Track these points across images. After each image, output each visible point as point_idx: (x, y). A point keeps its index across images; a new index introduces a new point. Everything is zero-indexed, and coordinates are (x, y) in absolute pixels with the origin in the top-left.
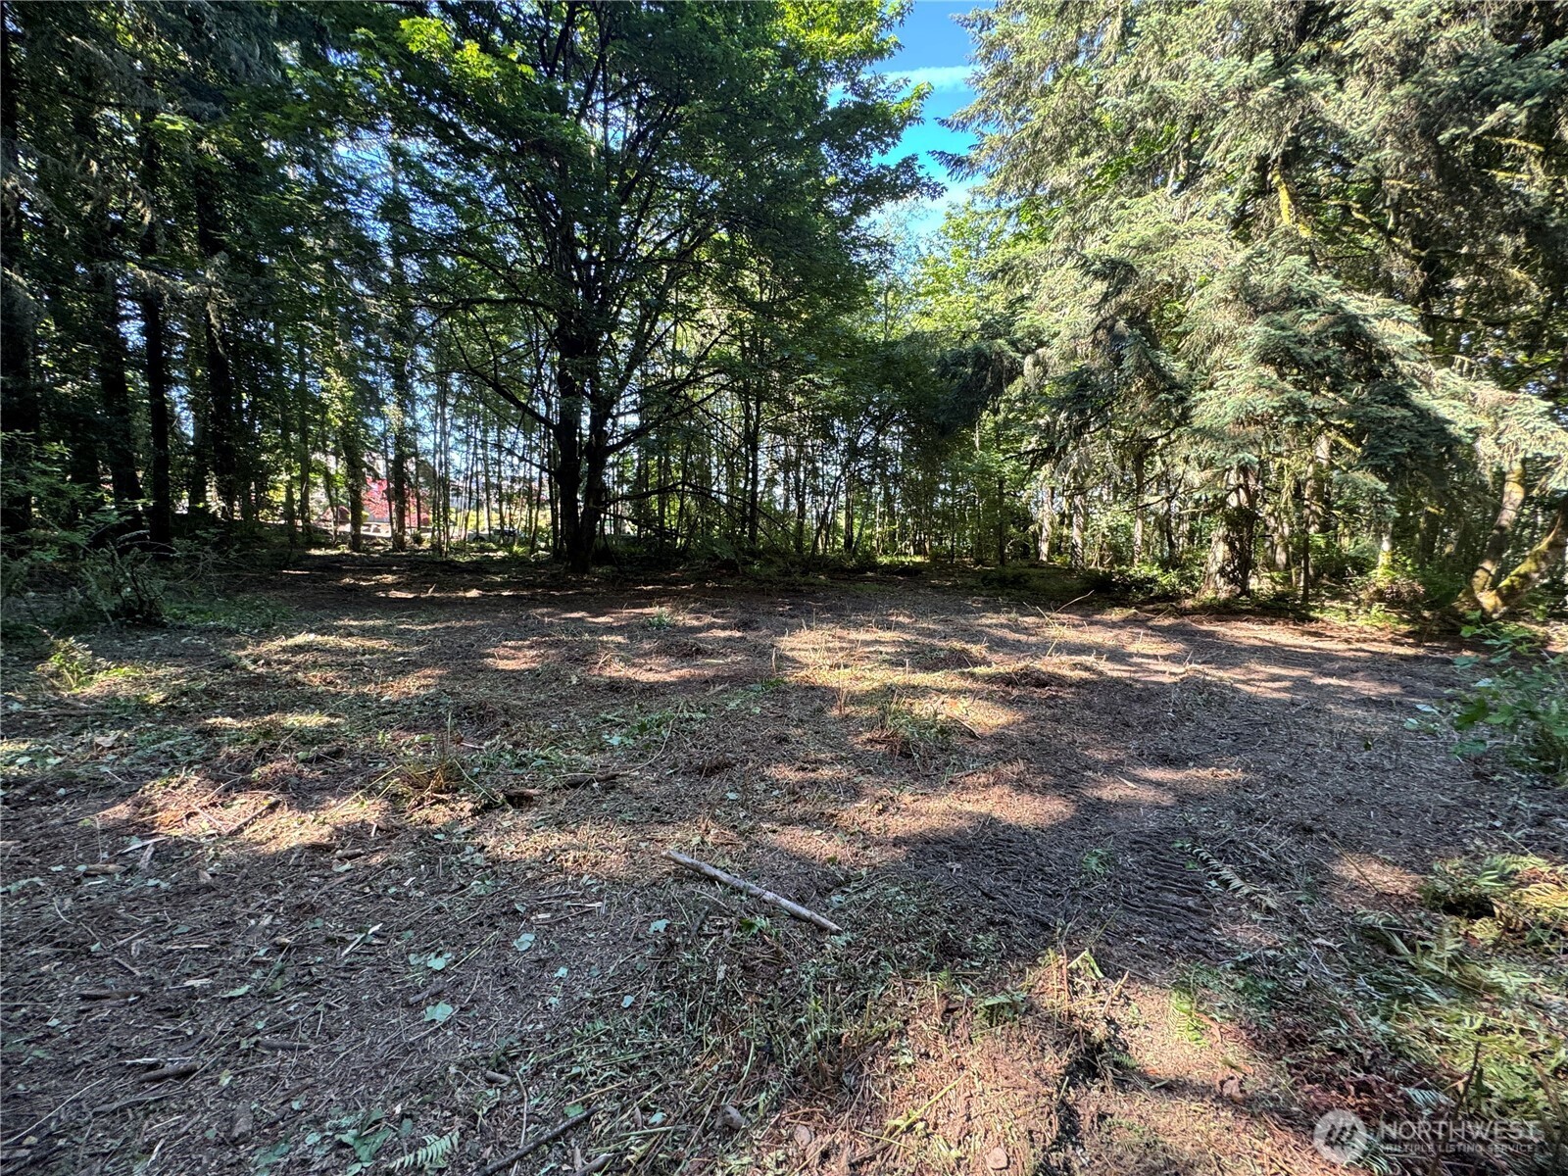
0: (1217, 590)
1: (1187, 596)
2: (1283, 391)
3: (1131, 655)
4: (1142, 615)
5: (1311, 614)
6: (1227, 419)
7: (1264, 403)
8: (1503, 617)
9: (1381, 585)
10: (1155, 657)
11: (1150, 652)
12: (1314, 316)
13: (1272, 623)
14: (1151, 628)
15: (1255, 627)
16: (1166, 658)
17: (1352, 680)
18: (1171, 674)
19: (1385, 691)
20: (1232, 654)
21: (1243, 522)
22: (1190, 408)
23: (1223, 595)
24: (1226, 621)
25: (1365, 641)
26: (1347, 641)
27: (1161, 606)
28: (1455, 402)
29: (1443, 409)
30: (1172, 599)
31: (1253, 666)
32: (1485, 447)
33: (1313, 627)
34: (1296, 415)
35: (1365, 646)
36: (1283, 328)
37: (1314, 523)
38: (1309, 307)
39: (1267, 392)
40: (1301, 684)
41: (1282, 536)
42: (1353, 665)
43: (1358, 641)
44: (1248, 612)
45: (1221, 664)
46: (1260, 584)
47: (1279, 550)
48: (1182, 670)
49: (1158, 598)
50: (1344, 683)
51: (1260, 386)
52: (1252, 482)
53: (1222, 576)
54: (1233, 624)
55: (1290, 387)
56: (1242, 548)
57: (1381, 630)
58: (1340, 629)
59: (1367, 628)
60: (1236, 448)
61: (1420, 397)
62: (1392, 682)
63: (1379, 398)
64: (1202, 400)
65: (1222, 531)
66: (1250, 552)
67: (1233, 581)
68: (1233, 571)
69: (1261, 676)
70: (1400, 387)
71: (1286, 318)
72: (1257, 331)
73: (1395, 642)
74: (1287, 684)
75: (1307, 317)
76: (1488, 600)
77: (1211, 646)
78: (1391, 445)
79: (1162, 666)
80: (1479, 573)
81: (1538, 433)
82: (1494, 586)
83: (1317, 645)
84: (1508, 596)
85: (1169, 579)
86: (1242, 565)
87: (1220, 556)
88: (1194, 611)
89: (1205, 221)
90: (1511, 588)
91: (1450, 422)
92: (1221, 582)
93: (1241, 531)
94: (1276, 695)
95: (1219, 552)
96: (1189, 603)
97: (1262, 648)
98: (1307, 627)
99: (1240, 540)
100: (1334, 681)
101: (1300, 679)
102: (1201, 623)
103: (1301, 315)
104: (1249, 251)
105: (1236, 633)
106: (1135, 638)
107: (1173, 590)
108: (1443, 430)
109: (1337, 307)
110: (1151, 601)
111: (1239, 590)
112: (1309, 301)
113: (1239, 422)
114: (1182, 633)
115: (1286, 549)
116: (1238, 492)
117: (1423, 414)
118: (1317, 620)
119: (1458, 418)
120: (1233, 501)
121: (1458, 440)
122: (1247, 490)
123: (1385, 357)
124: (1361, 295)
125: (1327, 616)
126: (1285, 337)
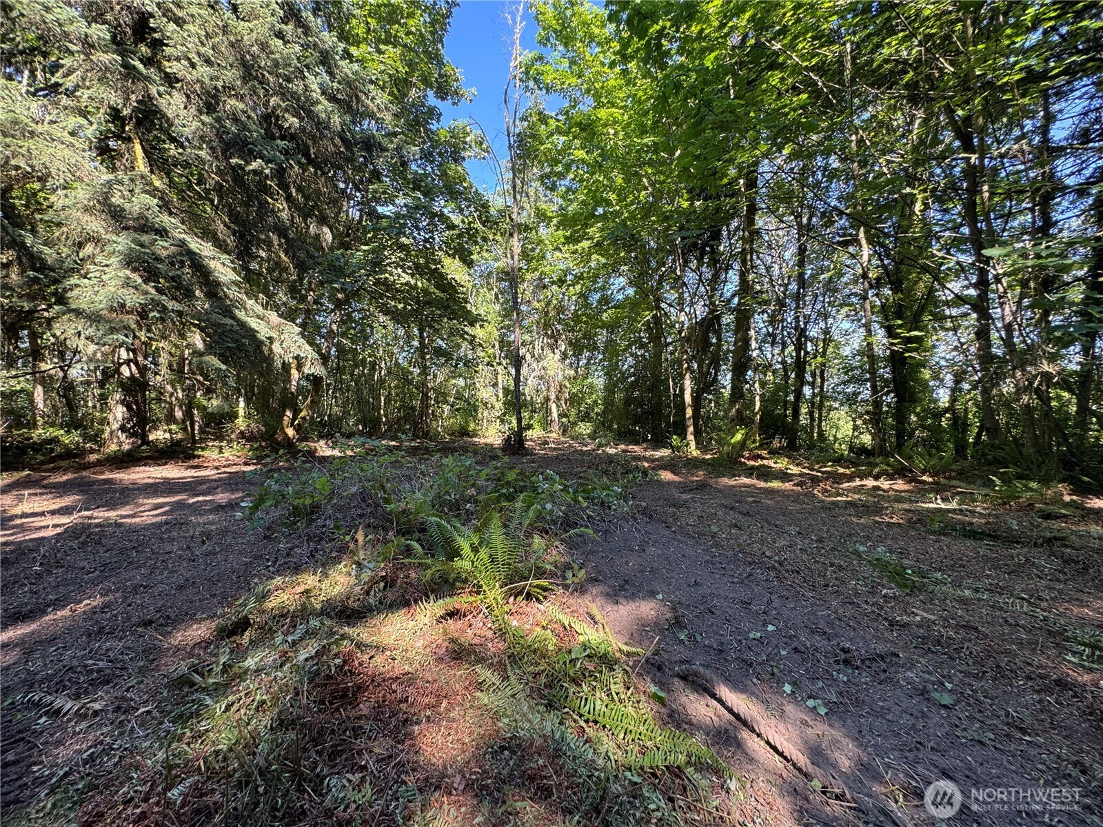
0: (120, 444)
1: (92, 451)
2: (147, 293)
3: (12, 518)
4: (36, 475)
5: (196, 453)
6: (101, 306)
7: (132, 299)
8: (298, 440)
9: (242, 428)
10: (42, 514)
11: (40, 510)
12: (166, 244)
13: (165, 464)
14: (45, 487)
15: (151, 469)
16: (53, 513)
17: (214, 494)
18: (55, 526)
19: (233, 497)
20: (127, 494)
21: (136, 389)
22: (65, 290)
23: (126, 447)
24: (127, 468)
25: (229, 466)
26: (217, 468)
27: (64, 463)
28: (259, 321)
29: (253, 323)
30: (76, 456)
31: (141, 501)
32: (276, 348)
33: (196, 462)
34: (159, 312)
35: (227, 470)
36: (142, 246)
37: (199, 389)
38: (162, 236)
39: (134, 291)
40: (180, 505)
41: (177, 399)
42: (215, 484)
43: (224, 467)
44: (147, 458)
45: (111, 506)
46: (159, 435)
47: (177, 409)
48: (68, 521)
49: (60, 457)
50: (208, 498)
51: (128, 285)
52: (140, 359)
53: (123, 431)
54: (132, 469)
55: (153, 291)
56: (138, 408)
57: (238, 457)
58: (214, 460)
59: (231, 457)
60: (113, 330)
61: (241, 315)
62: (237, 490)
63: (216, 310)
64: (77, 286)
65: (118, 396)
66: (146, 412)
67: (132, 435)
68: (132, 427)
69: (147, 507)
70: (228, 306)
71: (145, 238)
72: (123, 242)
73: (246, 464)
74: (167, 508)
75: (161, 243)
76: (290, 432)
77: (106, 492)
78: (227, 342)
79: (50, 520)
80: (285, 418)
81: (298, 344)
82: (292, 425)
83: (196, 475)
84: (298, 429)
85: (70, 439)
86: (140, 422)
87: (119, 416)
88: (99, 463)
89: (66, 134)
90: (299, 425)
91: (257, 332)
92: (123, 437)
93: (137, 396)
94: (154, 520)
95: (119, 413)
96: (93, 457)
97: (152, 485)
98: (192, 463)
99: (136, 403)
100: (201, 498)
101: (177, 503)
102: (103, 473)
103: (156, 240)
104: (111, 177)
105: (133, 476)
106: (20, 499)
107: (77, 448)
108: (255, 336)
109: (182, 244)
110: (53, 460)
111: (140, 442)
112: (162, 232)
113: (112, 309)
114: (79, 485)
115: (181, 407)
116: (129, 365)
117: (243, 325)
118: (199, 457)
119: (263, 331)
120: (125, 371)
121: (262, 342)
122: (137, 364)
123: (218, 284)
124: (199, 240)
125: (207, 453)
126: (144, 253)
